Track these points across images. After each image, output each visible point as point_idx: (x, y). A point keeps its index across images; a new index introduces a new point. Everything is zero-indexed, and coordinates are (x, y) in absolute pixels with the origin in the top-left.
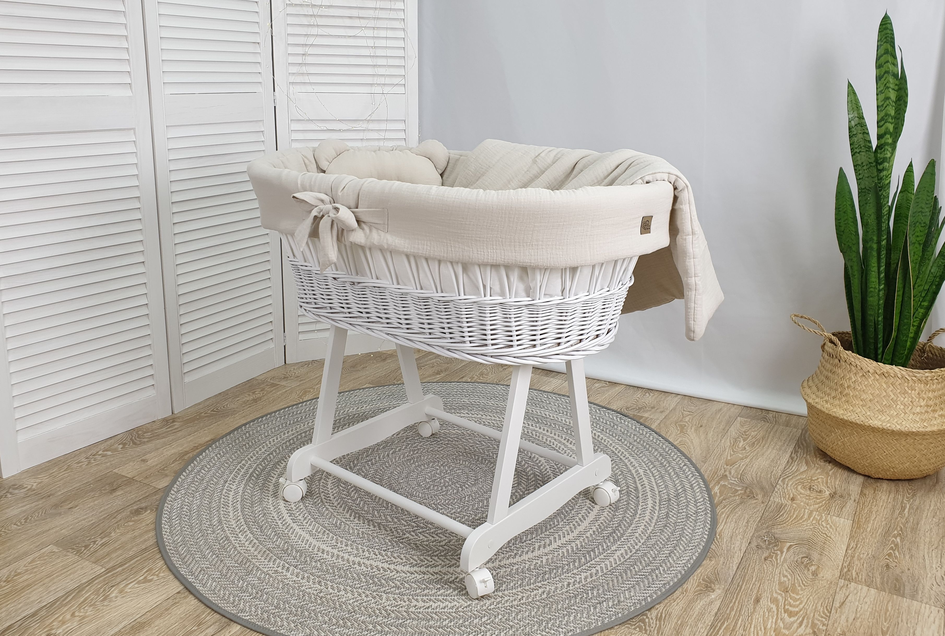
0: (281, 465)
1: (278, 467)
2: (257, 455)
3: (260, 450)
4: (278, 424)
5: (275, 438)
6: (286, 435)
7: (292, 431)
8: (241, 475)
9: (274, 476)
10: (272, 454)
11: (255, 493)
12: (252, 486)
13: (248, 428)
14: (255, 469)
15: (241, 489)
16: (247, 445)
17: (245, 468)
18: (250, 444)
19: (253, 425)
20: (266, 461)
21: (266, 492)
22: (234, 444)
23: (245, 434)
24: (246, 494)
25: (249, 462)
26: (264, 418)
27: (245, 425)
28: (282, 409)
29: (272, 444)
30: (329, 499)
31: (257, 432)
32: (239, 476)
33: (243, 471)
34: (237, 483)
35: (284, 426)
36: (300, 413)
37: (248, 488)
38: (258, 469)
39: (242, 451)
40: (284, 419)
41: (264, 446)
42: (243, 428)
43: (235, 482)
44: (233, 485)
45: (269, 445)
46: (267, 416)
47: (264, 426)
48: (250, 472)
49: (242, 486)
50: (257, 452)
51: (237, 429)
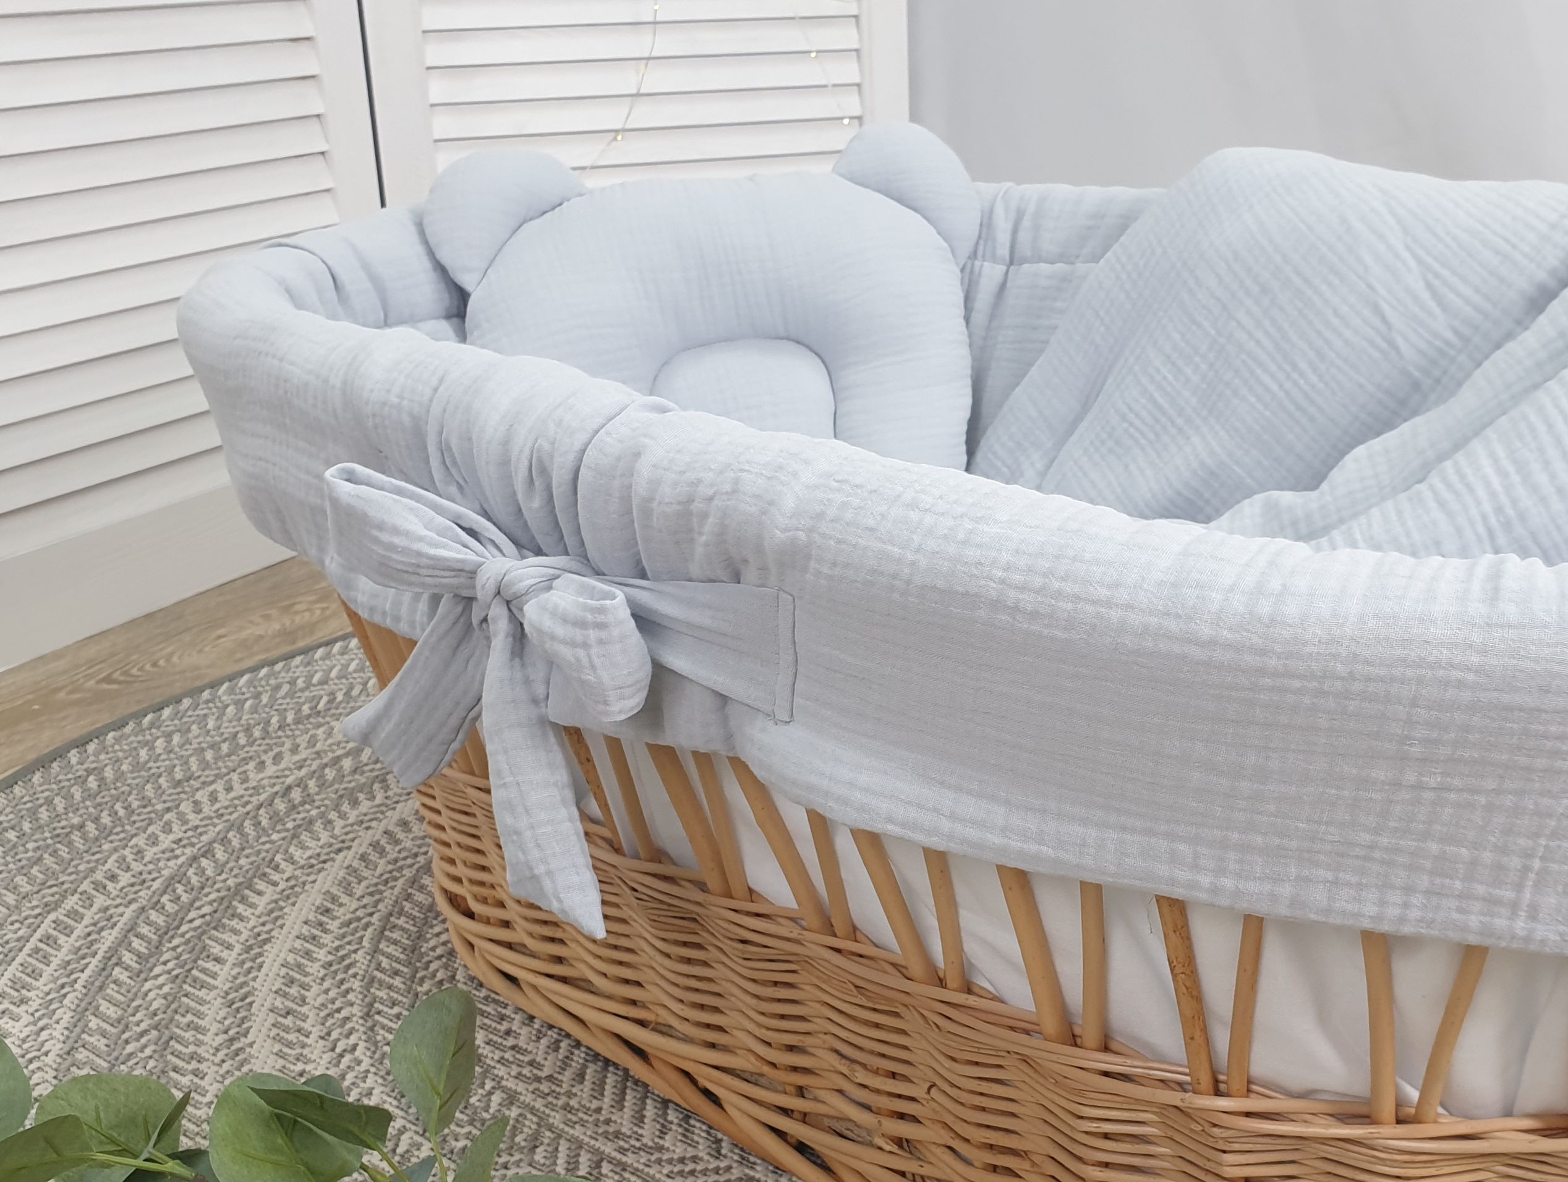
0: (254, 898)
1: (241, 909)
2: (136, 867)
3: (154, 841)
4: (227, 731)
5: (219, 786)
6: (271, 770)
7: (295, 750)
8: (55, 962)
9: (225, 954)
10: (208, 853)
11: (130, 1048)
12: (112, 1012)
13: (97, 754)
14: (132, 929)
15: (58, 1031)
16: (90, 827)
17: (80, 930)
18: (106, 819)
19: (117, 740)
20: (180, 889)
21: (188, 1035)
22: (26, 826)
23: (82, 781)
24: (82, 1055)
25: (100, 901)
26: (167, 712)
27: (81, 743)
28: (241, 674)
29: (207, 810)
30: (511, 1042)
31: (137, 766)
32: (48, 971)
33: (67, 943)
34: (35, 1005)
35: (257, 733)
36: (324, 682)
37: (94, 1023)
38: (144, 930)
39: (63, 851)
40: (254, 710)
41: (168, 823)
42: (73, 756)
43: (23, 1001)
44: (15, 1018)
45: (194, 819)
46: (179, 701)
47: (169, 742)
48: (103, 948)
49: (65, 1016)
50: (139, 853)
51: (43, 763)
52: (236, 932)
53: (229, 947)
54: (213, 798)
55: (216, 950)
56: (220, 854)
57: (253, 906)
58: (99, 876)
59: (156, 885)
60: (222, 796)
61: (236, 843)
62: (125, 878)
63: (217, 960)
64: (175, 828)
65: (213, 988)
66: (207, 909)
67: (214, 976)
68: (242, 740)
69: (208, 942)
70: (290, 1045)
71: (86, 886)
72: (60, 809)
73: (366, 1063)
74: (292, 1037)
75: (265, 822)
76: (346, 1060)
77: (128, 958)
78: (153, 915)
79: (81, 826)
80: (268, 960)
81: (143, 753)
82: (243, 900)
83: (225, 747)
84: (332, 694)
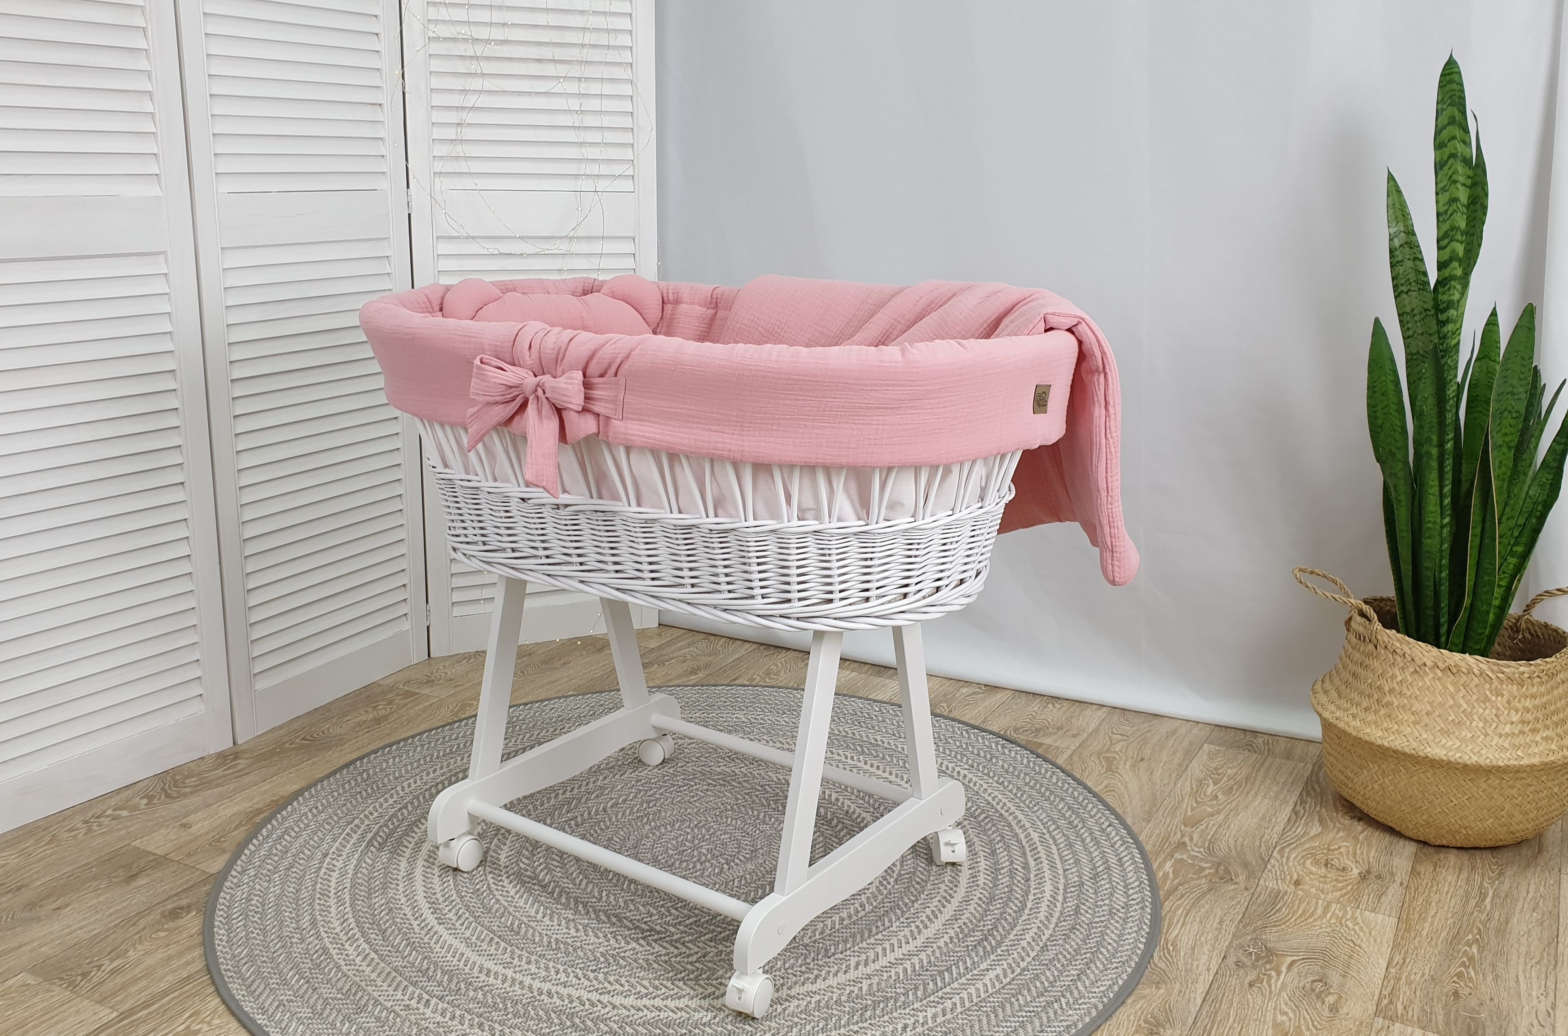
0: (420, 826)
1: (416, 829)
2: (380, 810)
3: (386, 801)
4: (417, 757)
5: (412, 781)
6: (432, 776)
7: (441, 768)
8: (351, 843)
9: (409, 845)
10: (406, 807)
11: (375, 874)
12: (370, 862)
13: (367, 763)
14: (377, 833)
15: (352, 867)
16: (364, 793)
17: (359, 832)
18: (369, 790)
19: (375, 758)
20: (395, 820)
21: (395, 872)
22: (341, 791)
23: (361, 774)
24: (359, 875)
25: (367, 822)
26: (394, 747)
27: (361, 758)
28: (424, 732)
29: (407, 790)
30: (501, 883)
31: (382, 770)
32: (349, 846)
33: (355, 836)
34: (344, 857)
35: (428, 760)
36: (456, 739)
37: (364, 865)
38: (382, 834)
39: (354, 802)
40: (428, 749)
41: (392, 794)
42: (358, 763)
43: (341, 855)
44: (338, 861)
45: (402, 794)
46: (399, 743)
47: (394, 760)
48: (367, 839)
49: (354, 862)
50: (381, 805)
51: (347, 766)
52: (413, 838)
53: (410, 843)
54: (409, 786)
55: (406, 843)
56: (410, 808)
57: (420, 828)
58: (366, 812)
59: (387, 818)
60: (412, 785)
61: (416, 804)
62: (376, 814)
63: (406, 847)
64: (395, 796)
65: (403, 857)
66: (403, 828)
67: (404, 852)
68: (422, 762)
70: (428, 878)
71: (362, 816)
72: (353, 785)
73: (452, 886)
74: (429, 875)
75: (427, 797)
76: (445, 885)
77: (375, 843)
78: (385, 829)
79: (361, 793)
80: (423, 848)
81: (384, 765)
82: (417, 826)
83: (415, 764)
84: (459, 744)
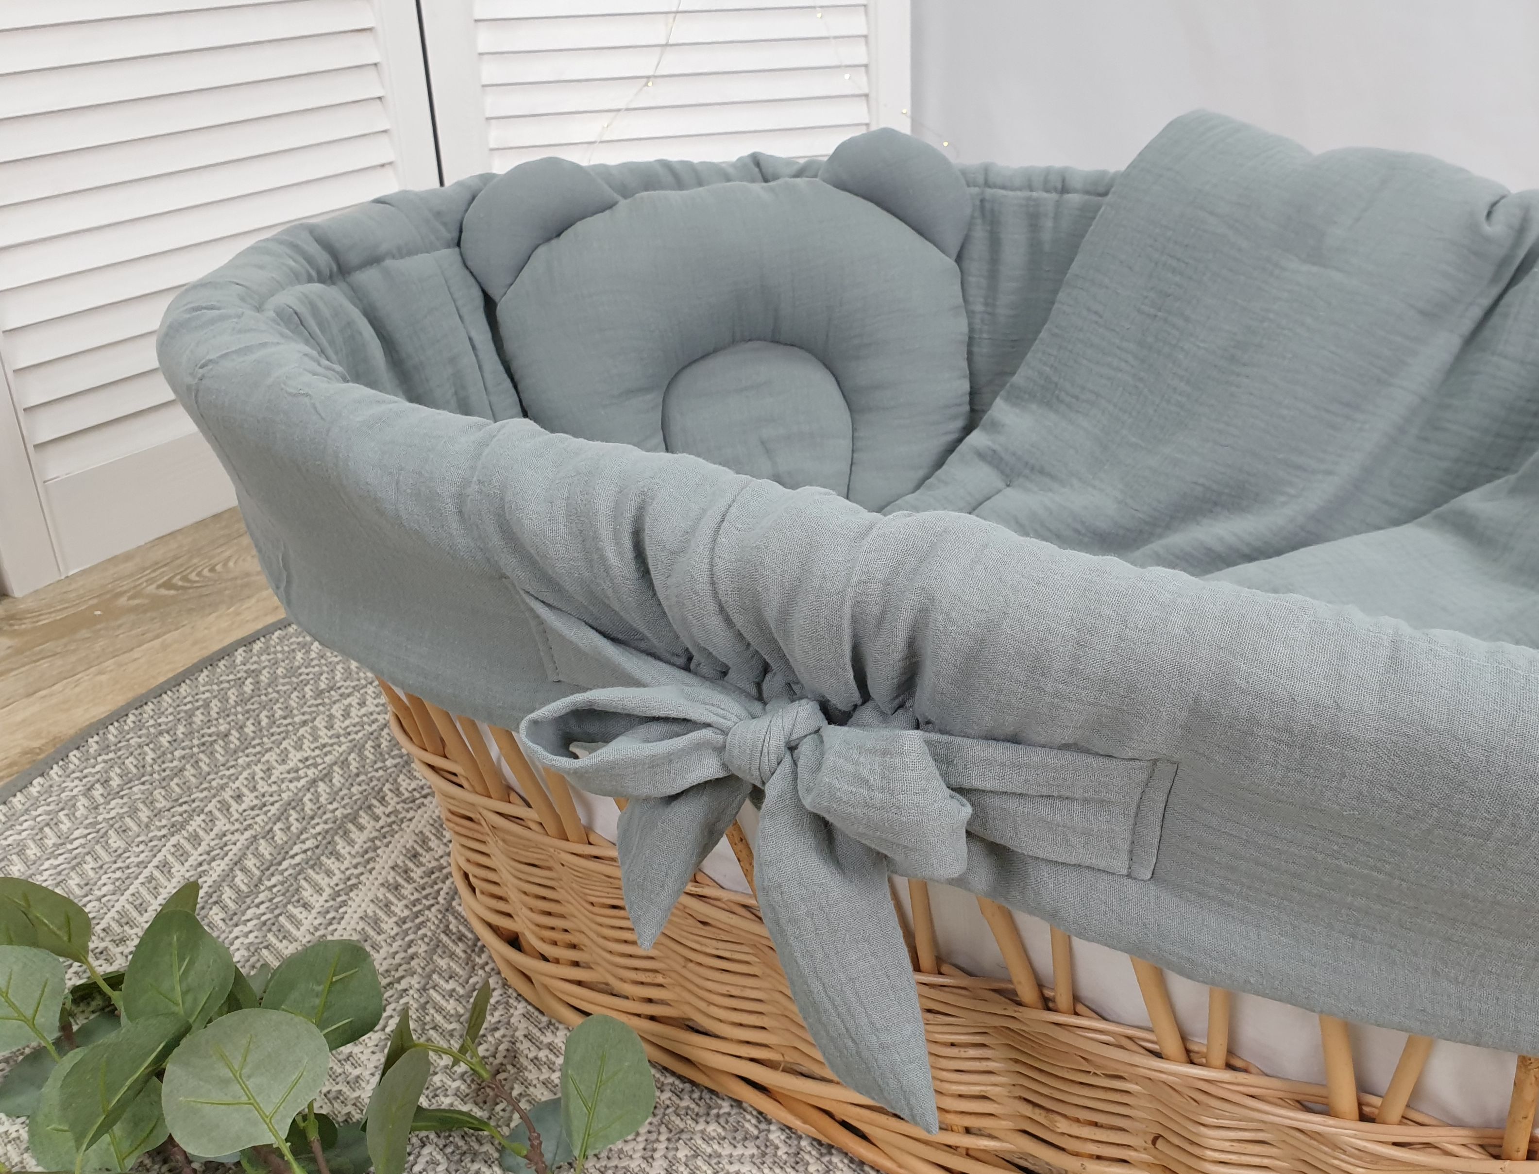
69: (303, 883)
71: (213, 805)
72: (214, 712)
77: (228, 895)
78: (263, 846)
79: (227, 735)
80: (350, 910)
81: (299, 656)
82: (345, 835)
